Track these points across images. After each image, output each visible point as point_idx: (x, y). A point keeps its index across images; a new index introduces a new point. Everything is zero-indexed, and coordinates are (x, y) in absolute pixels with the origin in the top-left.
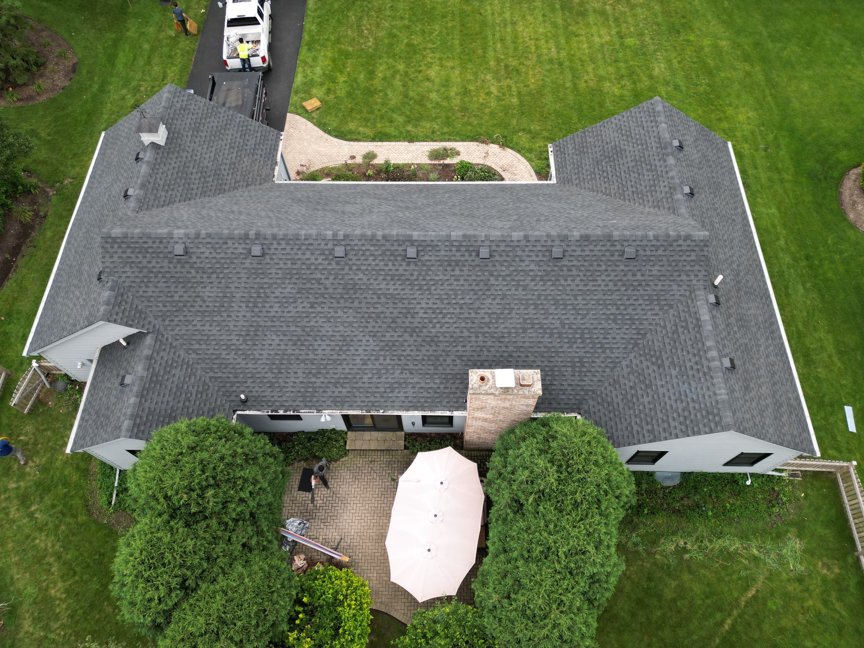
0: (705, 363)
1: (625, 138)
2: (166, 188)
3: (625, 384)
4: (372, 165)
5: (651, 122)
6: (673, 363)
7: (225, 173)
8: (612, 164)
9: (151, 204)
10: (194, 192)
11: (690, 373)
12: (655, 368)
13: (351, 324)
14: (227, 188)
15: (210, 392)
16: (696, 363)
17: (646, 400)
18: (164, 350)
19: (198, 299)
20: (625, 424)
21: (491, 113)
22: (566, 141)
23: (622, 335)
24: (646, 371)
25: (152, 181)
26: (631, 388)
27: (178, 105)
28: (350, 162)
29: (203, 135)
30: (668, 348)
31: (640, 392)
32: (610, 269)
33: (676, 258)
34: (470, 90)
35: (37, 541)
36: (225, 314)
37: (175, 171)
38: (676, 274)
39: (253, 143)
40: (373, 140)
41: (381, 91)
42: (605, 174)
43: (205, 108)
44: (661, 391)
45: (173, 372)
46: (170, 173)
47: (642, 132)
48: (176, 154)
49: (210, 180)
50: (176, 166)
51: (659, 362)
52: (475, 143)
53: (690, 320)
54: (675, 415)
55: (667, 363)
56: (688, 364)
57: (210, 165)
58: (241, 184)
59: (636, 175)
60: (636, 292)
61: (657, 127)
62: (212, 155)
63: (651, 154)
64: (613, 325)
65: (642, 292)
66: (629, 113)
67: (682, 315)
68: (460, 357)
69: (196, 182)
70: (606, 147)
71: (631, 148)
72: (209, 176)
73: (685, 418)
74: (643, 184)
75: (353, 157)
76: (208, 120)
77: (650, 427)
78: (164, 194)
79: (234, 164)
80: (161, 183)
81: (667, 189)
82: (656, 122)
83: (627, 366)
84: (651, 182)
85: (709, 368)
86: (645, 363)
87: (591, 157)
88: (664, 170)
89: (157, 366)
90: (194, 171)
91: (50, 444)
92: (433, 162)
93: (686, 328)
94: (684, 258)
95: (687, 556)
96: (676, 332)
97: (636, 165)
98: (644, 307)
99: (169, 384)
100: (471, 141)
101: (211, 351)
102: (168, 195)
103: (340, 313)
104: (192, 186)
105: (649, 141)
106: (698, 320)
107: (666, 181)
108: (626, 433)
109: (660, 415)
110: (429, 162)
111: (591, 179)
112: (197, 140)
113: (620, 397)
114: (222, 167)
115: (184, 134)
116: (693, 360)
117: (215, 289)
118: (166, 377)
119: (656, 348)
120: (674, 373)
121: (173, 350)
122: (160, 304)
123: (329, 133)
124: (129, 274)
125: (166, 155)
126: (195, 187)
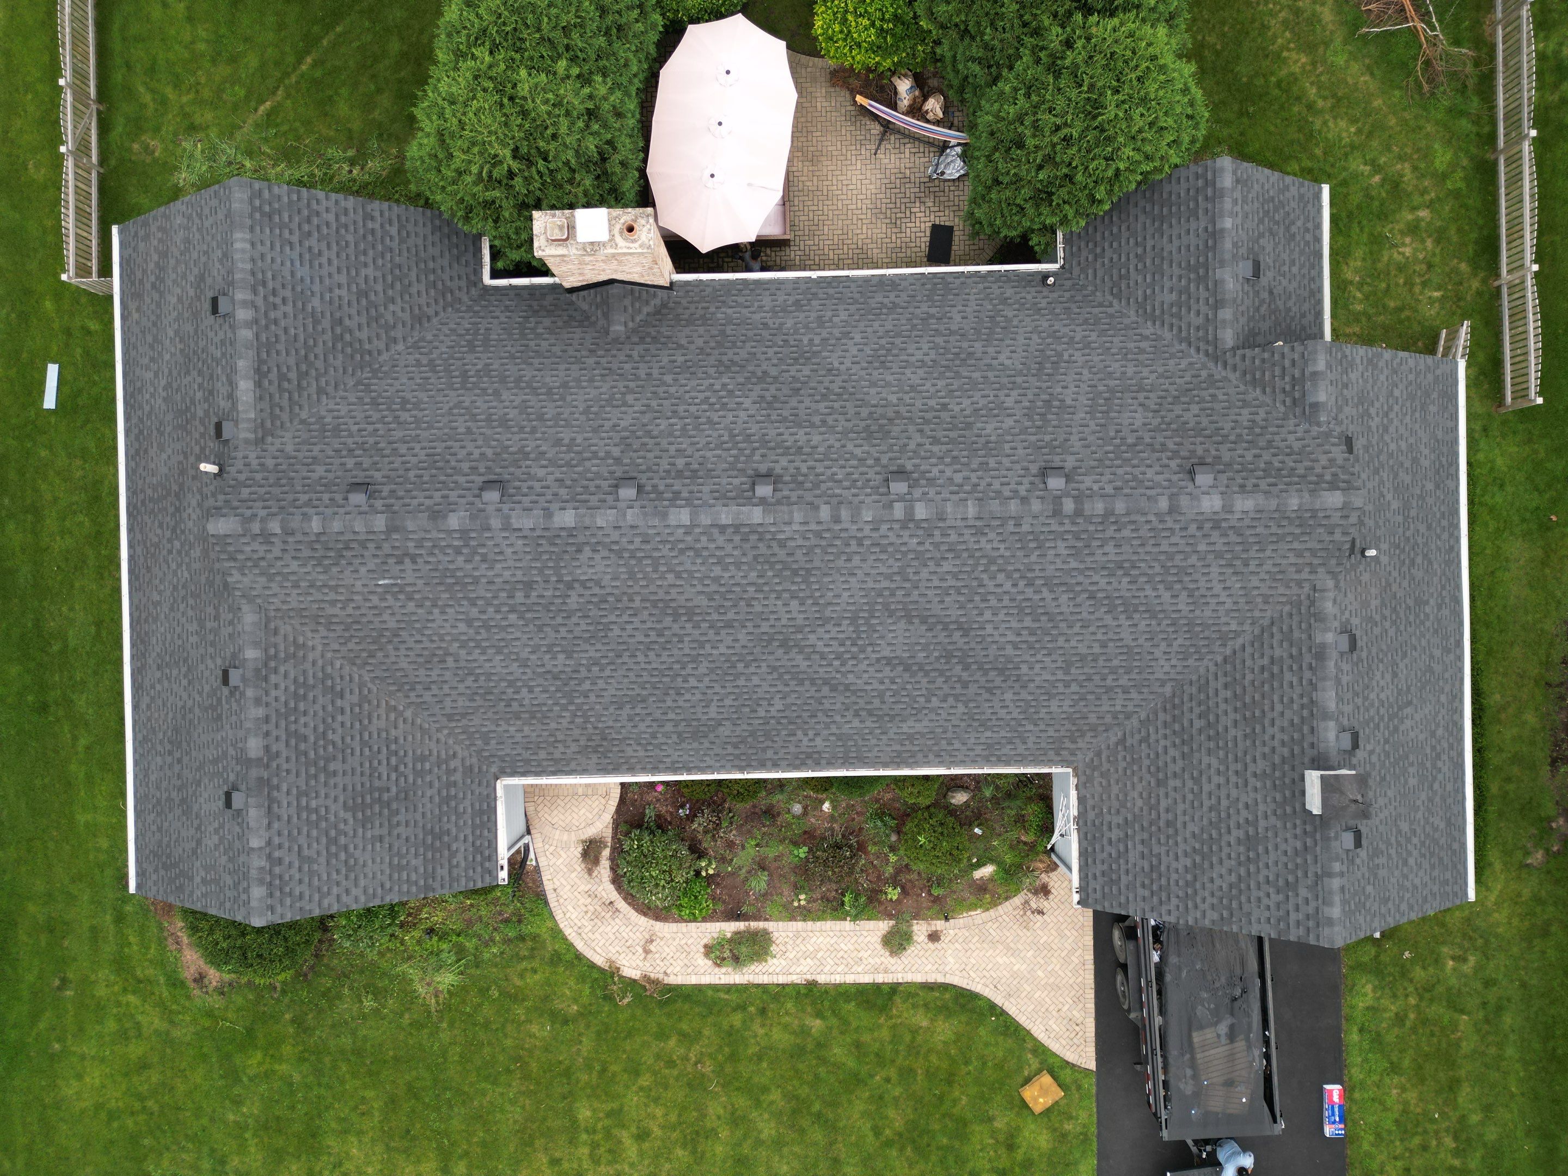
0: (260, 301)
1: (342, 840)
2: (1276, 669)
3: (403, 310)
4: (890, 916)
5: (280, 862)
6: (316, 322)
7: (1172, 752)
8: (377, 783)
9: (1296, 618)
10: (1222, 680)
11: (288, 293)
12: (347, 322)
13: (873, 384)
14: (1161, 716)
15: (1109, 284)
16: (275, 307)
17: (370, 271)
18: (1198, 329)
19: (1153, 407)
20: (411, 242)
21: (637, 1073)
22: (468, 879)
23: (396, 383)
24: (364, 320)
25: (1307, 674)
26: (393, 301)
27: (1303, 892)
28: (939, 925)
29: (1235, 833)
30: (319, 350)
31: (379, 288)
32: (401, 472)
33: (276, 491)
34: (684, 1146)
35: (1353, 130)
36: (1101, 388)
37: (1269, 715)
38: (284, 467)
39: (1131, 854)
40: (895, 988)
41: (888, 1144)
42: (393, 761)
43: (1246, 907)
44: (343, 279)
45: (1174, 296)
46: (1278, 707)
47: (303, 840)
48: (1277, 760)
49: (1198, 724)
50: (1270, 731)
51: (338, 330)
52: (672, 980)
53: (273, 389)
54: (325, 231)
55: (326, 323)
56: (289, 309)
57: (1206, 760)
58: (1137, 737)
59: (330, 736)
60: (360, 440)
61: (269, 843)
62: (1206, 788)
63: (292, 777)
64: (408, 395)
65: (350, 441)
66: (326, 902)
67: (285, 403)
68: (680, 346)
69: (1223, 706)
70: (385, 831)
71: (333, 808)
72: (1200, 731)
73: (309, 221)
74: (318, 707)
75: (934, 937)
76: (1233, 878)
77: (370, 225)
78: (1278, 652)
79: (1159, 783)
80: (1288, 676)
81: (273, 678)
82: (269, 856)
83: (395, 341)
84: (302, 706)
85: (255, 292)
86: (364, 335)
87: (418, 816)
88: (271, 726)
89: (1203, 294)
90: (1232, 732)
91: (1383, 285)
92: (761, 925)
93: (282, 377)
94: (262, 490)
95: (351, 153)
96: (302, 375)
97: (327, 760)
98: (351, 421)
99: (1176, 271)
100: (679, 987)
101: (1115, 340)
102: (1268, 652)
103: (893, 398)
104: (1229, 694)
105: (293, 811)
106: (258, 384)
107: (271, 699)
108: (410, 227)
109: (350, 238)
110: (770, 926)
111: (423, 759)
112: (1244, 813)
113: (414, 290)
114: (1180, 763)
115: (1273, 820)
116: (279, 314)
117: (1126, 422)
118: (1183, 282)
119: (340, 356)
120: (316, 302)
121: (1184, 334)
122: (1221, 397)
123: (993, 1008)
124: (1291, 437)
125: (1297, 750)
126: (1224, 694)
